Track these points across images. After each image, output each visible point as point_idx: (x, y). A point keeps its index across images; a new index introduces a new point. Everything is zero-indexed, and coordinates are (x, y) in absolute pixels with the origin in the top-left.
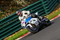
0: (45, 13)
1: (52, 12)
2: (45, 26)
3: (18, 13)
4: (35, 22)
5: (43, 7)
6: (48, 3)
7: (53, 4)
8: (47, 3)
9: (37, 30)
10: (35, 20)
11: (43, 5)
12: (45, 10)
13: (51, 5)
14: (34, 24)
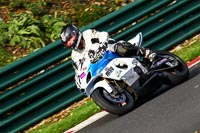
2: (164, 86)
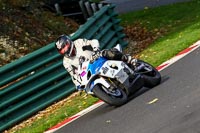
3: (63, 46)
4: (116, 72)
9: (125, 97)
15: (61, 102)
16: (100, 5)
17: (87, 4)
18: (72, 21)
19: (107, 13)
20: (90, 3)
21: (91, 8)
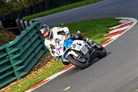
0: (13, 75)
1: (29, 73)
3: (45, 32)
4: (81, 47)
5: (9, 61)
6: (22, 52)
7: (34, 54)
8: (18, 51)
10: (80, 45)
11: (10, 55)
12: (14, 68)
13: (28, 57)
14: (80, 52)
15: (3, 89)
16: (30, 22)
17: (21, 21)
18: (11, 33)
19: (35, 28)
20: (24, 21)
21: (24, 24)
